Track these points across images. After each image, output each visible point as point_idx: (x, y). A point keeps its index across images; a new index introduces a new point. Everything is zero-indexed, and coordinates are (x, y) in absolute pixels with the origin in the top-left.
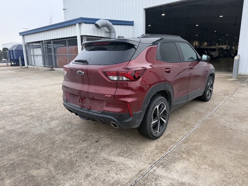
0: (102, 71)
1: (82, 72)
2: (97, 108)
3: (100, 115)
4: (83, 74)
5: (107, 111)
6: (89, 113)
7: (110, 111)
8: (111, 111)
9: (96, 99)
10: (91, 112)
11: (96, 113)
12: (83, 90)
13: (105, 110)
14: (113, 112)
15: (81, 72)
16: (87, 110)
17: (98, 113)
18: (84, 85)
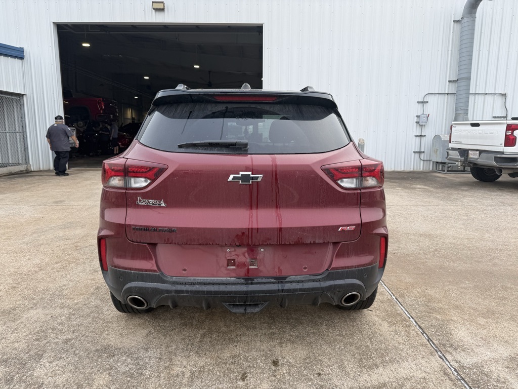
0: (323, 167)
1: (252, 174)
2: (305, 268)
3: (322, 283)
4: (259, 180)
5: (342, 268)
6: (285, 288)
7: (352, 267)
8: (354, 265)
9: (308, 242)
10: (291, 282)
11: (309, 281)
12: (260, 226)
13: (338, 266)
14: (358, 266)
15: (252, 176)
16: (273, 280)
17: (313, 281)
18: (254, 211)
